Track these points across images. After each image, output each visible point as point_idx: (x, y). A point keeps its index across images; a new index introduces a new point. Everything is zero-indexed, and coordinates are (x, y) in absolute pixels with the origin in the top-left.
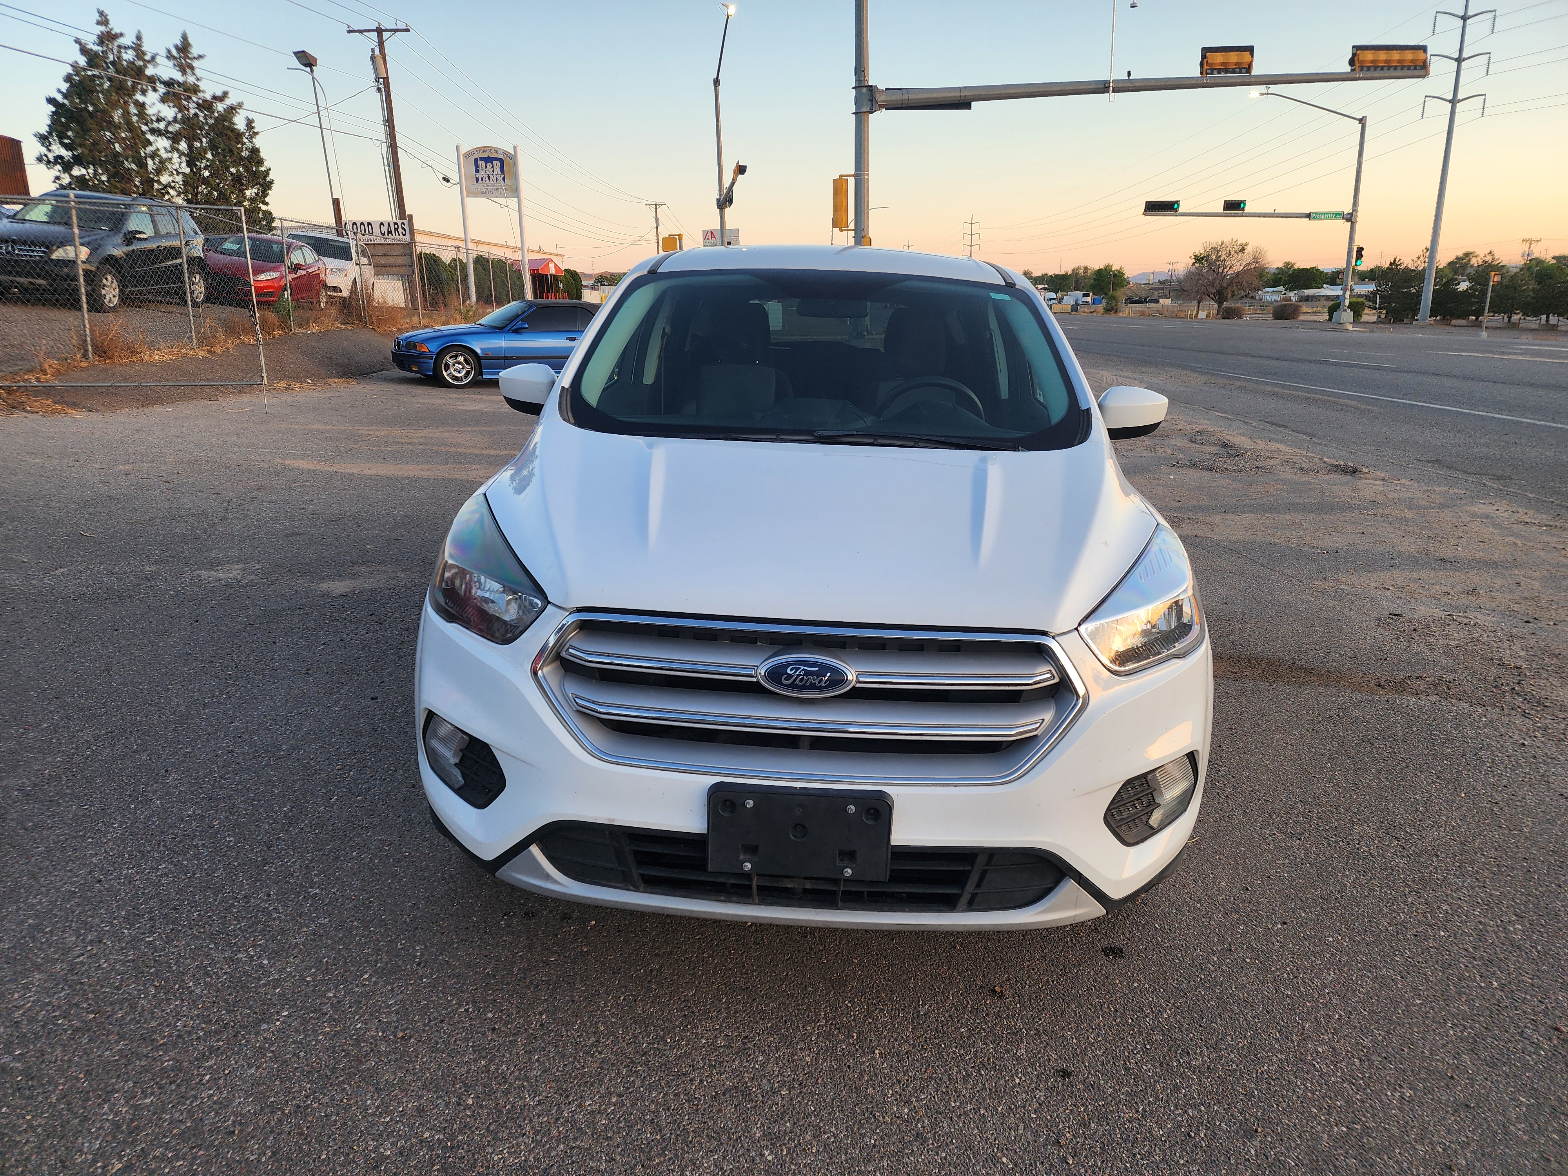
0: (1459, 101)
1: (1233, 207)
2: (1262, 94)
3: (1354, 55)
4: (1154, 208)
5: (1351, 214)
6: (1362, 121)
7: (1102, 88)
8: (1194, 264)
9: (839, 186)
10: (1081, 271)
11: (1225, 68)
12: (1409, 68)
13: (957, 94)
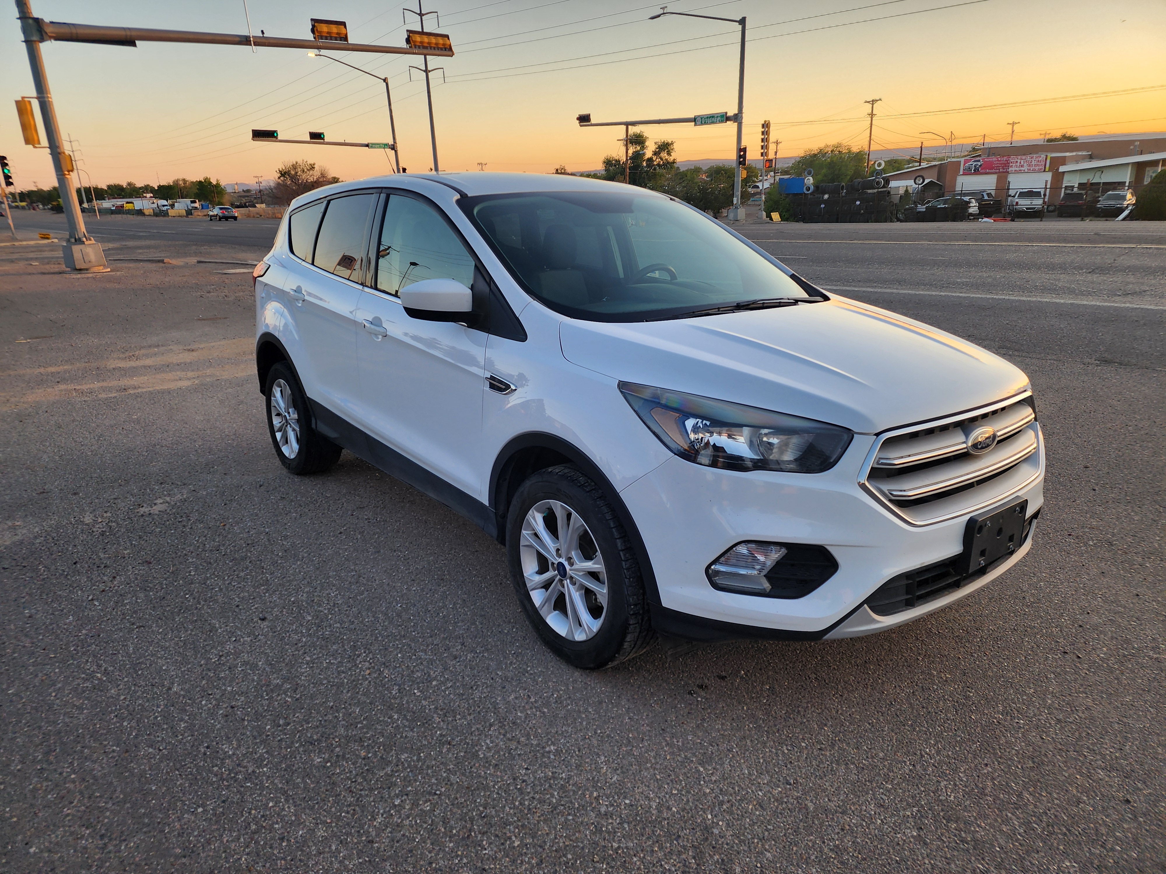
0: (429, 71)
1: (316, 137)
2: (316, 55)
3: (409, 36)
4: (259, 135)
5: (394, 145)
6: (385, 80)
7: (245, 41)
8: (279, 178)
9: (22, 107)
10: (181, 182)
11: (329, 36)
12: (442, 49)
13: (123, 33)
